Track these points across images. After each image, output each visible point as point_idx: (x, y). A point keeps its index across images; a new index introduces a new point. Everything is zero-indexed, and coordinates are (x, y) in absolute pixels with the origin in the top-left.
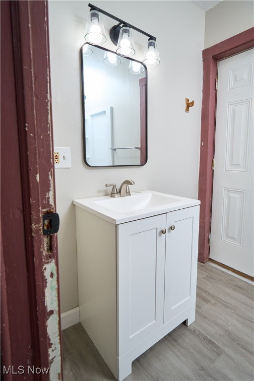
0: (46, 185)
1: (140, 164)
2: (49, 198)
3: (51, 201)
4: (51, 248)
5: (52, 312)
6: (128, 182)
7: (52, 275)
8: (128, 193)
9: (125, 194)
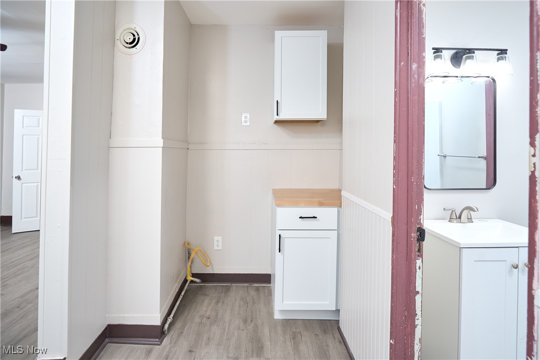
0: (420, 212)
1: (485, 188)
2: (421, 219)
3: (422, 222)
4: (420, 250)
5: (418, 293)
6: (470, 209)
7: (419, 268)
8: (470, 220)
9: (466, 220)
